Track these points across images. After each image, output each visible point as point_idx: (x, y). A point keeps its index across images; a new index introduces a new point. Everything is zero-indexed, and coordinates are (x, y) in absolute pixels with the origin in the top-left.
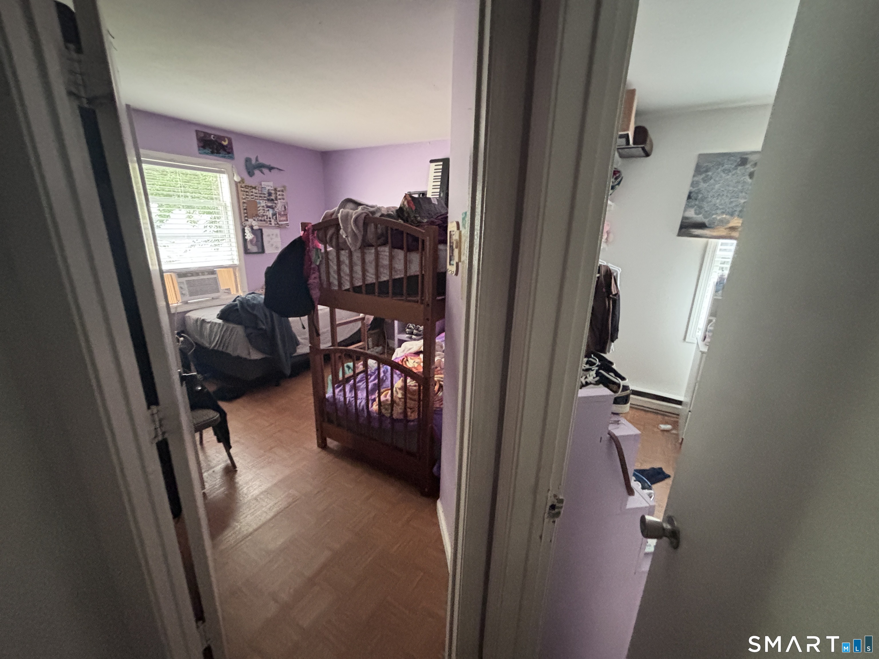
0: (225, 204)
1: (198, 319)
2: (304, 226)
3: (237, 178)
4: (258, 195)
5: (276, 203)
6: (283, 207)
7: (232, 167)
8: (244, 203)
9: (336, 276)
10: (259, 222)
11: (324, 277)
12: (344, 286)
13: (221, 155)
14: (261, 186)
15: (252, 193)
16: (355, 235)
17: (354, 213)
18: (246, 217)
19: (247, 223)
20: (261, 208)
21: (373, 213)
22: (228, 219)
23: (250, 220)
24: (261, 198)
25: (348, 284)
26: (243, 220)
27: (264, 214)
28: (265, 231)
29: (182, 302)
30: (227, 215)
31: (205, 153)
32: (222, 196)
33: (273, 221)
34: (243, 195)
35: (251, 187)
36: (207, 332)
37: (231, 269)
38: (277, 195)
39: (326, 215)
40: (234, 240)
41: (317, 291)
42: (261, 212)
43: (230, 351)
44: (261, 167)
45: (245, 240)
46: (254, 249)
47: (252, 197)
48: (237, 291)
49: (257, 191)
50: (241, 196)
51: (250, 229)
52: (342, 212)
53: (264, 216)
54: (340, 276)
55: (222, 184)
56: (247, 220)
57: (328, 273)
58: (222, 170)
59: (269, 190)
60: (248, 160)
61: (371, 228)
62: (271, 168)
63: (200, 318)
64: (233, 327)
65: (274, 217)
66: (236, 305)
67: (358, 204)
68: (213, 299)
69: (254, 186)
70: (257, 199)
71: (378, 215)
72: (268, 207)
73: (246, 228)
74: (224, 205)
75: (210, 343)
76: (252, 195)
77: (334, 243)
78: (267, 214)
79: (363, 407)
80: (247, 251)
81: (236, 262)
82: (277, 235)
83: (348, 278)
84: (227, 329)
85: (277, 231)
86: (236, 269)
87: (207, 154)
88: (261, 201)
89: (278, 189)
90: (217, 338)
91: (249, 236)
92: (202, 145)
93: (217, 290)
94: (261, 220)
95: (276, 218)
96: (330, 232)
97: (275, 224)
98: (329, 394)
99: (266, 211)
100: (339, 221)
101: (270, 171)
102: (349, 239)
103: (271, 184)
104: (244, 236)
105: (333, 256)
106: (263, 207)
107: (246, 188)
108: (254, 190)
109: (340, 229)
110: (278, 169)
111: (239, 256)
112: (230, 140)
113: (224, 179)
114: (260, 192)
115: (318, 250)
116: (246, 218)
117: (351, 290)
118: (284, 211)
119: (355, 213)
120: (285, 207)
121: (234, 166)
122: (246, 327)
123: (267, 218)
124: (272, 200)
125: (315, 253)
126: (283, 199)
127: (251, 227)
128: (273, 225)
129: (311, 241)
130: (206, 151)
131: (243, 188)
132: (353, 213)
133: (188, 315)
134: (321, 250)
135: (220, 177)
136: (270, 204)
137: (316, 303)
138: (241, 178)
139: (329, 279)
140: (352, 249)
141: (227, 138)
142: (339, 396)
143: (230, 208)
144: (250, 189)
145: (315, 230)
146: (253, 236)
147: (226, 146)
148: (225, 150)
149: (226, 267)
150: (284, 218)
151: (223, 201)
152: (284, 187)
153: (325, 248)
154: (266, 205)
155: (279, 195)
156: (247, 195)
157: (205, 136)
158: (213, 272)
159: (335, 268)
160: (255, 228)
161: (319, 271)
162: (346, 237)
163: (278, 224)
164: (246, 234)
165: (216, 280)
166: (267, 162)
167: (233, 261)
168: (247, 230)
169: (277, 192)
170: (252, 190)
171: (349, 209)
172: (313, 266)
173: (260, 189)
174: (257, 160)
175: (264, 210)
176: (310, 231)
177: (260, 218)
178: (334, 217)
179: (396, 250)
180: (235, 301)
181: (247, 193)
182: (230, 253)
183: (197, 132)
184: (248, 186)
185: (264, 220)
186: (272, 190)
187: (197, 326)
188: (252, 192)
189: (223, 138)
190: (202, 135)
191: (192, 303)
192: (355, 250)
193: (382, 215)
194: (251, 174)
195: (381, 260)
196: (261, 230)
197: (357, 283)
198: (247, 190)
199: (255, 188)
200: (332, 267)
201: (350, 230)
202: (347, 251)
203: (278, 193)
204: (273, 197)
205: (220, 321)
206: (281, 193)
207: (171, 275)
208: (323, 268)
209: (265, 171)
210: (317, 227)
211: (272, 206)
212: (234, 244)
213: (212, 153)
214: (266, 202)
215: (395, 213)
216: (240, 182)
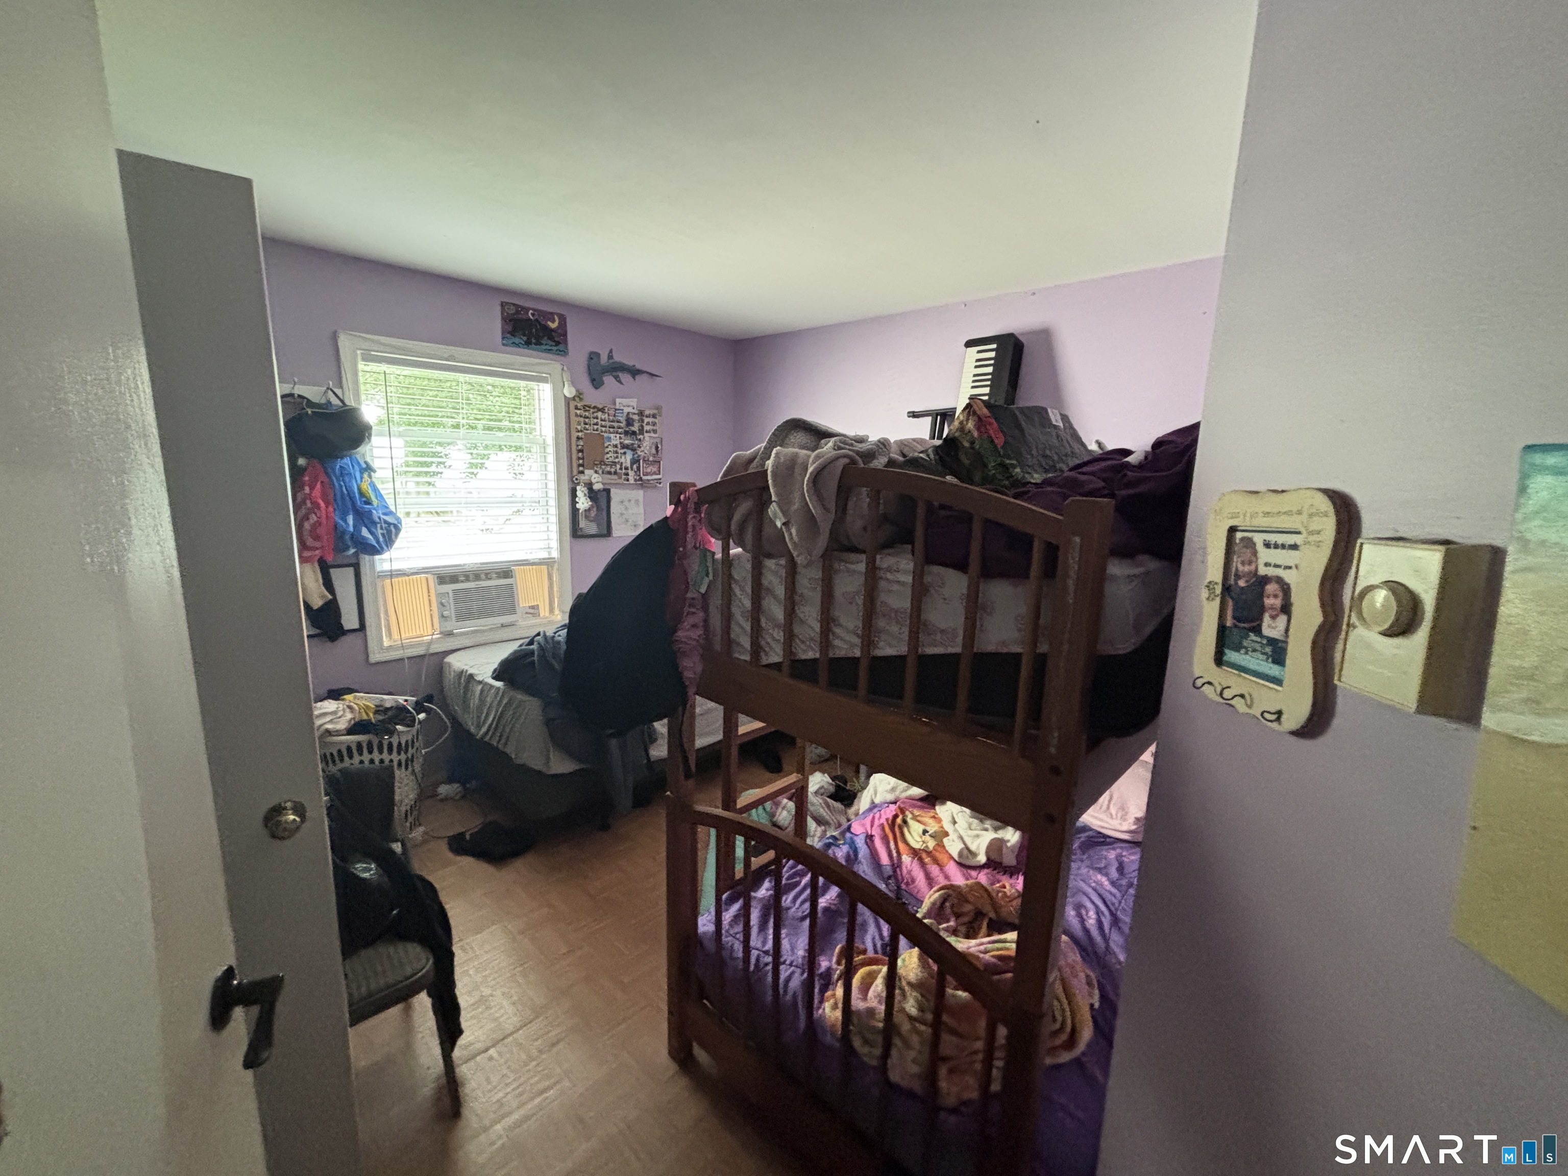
0: (544, 440)
1: (462, 672)
2: (677, 489)
3: (569, 392)
4: (608, 424)
5: (640, 440)
6: (654, 447)
7: (563, 369)
8: (578, 438)
9: (748, 627)
10: (604, 475)
11: (716, 621)
12: (767, 654)
13: (544, 347)
14: (613, 407)
15: (595, 421)
16: (810, 522)
17: (812, 460)
18: (580, 465)
19: (582, 478)
20: (610, 449)
21: (869, 455)
22: (546, 470)
23: (587, 472)
24: (611, 430)
25: (779, 649)
26: (575, 472)
27: (617, 460)
28: (614, 492)
29: (441, 633)
30: (545, 462)
31: (513, 343)
32: (540, 425)
33: (631, 473)
34: (579, 424)
35: (595, 407)
36: (475, 701)
37: (544, 567)
38: (644, 424)
39: (733, 463)
40: (553, 511)
41: (697, 659)
42: (610, 457)
43: (510, 750)
44: (616, 369)
45: (574, 511)
46: (592, 528)
47: (596, 427)
48: (552, 610)
49: (606, 415)
50: (574, 425)
51: (585, 490)
52: (777, 454)
53: (615, 463)
54: (759, 625)
55: (542, 401)
56: (582, 472)
57: (728, 618)
58: (544, 375)
59: (628, 413)
60: (593, 357)
61: (861, 501)
62: (635, 372)
63: (467, 671)
64: (521, 701)
65: (635, 467)
66: (532, 653)
67: (819, 434)
68: (503, 626)
69: (601, 407)
70: (605, 432)
71: (880, 463)
72: (624, 446)
73: (578, 488)
74: (542, 442)
75: (479, 727)
76: (596, 424)
77: (749, 537)
78: (623, 460)
79: (795, 995)
80: (576, 533)
81: (555, 554)
82: (637, 501)
83: (779, 635)
84: (509, 703)
85: (639, 494)
86: (552, 567)
87: (517, 345)
88: (612, 436)
89: (647, 412)
90: (491, 719)
91: (583, 503)
92: (510, 328)
93: (512, 610)
94: (609, 473)
95: (639, 468)
96: (744, 507)
97: (635, 480)
98: (705, 924)
99: (619, 455)
100: (767, 481)
101: (634, 378)
102: (794, 531)
103: (633, 402)
104: (574, 502)
105: (743, 572)
106: (616, 446)
107: (586, 411)
108: (599, 414)
109: (770, 501)
110: (648, 373)
111: (561, 540)
112: (563, 319)
113: (545, 391)
114: (611, 418)
115: (706, 553)
116: (581, 469)
117: (785, 668)
118: (654, 456)
119: (818, 457)
120: (657, 448)
121: (565, 368)
122: (546, 705)
123: (621, 469)
124: (634, 433)
125: (698, 560)
126: (655, 431)
127: (589, 486)
128: (632, 481)
129: (690, 529)
130: (517, 340)
131: (580, 409)
132: (809, 456)
133: (450, 659)
134: (714, 554)
135: (539, 390)
136: (627, 442)
137: (691, 690)
138: (577, 391)
139: (729, 634)
140: (800, 560)
141: (558, 314)
142: (730, 938)
143: (551, 450)
144: (593, 413)
145: (703, 503)
146: (590, 503)
147: (552, 330)
148: (551, 338)
149: (533, 564)
150: (655, 469)
151: (541, 435)
152: (658, 408)
153: (726, 549)
154: (621, 443)
155: (648, 424)
156: (586, 424)
157: (517, 312)
158: (506, 573)
159: (748, 603)
160: (597, 487)
161: (705, 608)
162: (784, 524)
163: (641, 479)
164: (577, 499)
165: (510, 587)
166: (629, 362)
167: (549, 553)
168: (581, 492)
169: (644, 418)
170: (595, 414)
171: (794, 449)
172: (689, 595)
173: (612, 412)
174: (610, 357)
175: (616, 452)
176: (691, 506)
177: (608, 469)
178: (752, 469)
179: (936, 569)
180: (531, 643)
181: (587, 420)
182: (544, 536)
183: (503, 305)
184: (589, 407)
185: (615, 473)
186: (635, 414)
187: (460, 683)
188: (597, 418)
189: (550, 316)
190: (512, 310)
191: (462, 634)
192: (809, 565)
193: (891, 463)
194: (596, 383)
195: (883, 597)
196: (608, 491)
197: (804, 651)
198: (587, 414)
199: (602, 410)
200: (740, 600)
201: (796, 506)
202: (783, 562)
203: (646, 420)
204: (636, 428)
205: (499, 684)
206: (651, 420)
207: (427, 579)
208: (716, 601)
209: (625, 377)
210: (709, 495)
211: (632, 444)
212: (554, 519)
213: (528, 343)
214: (620, 438)
215: (932, 456)
216: (574, 399)
